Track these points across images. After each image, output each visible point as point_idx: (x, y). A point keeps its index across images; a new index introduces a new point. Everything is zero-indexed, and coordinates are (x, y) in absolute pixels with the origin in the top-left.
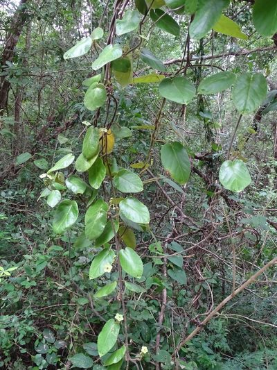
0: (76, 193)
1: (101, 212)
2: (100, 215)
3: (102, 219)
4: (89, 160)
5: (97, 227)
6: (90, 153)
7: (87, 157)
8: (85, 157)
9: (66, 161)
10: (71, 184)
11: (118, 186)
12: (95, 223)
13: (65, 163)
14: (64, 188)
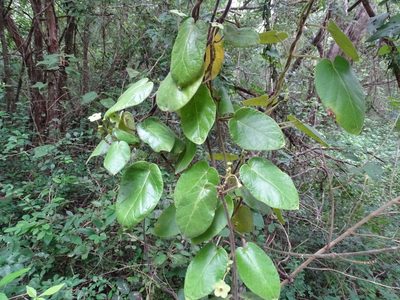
0: (157, 150)
1: (207, 187)
2: (204, 193)
3: (207, 199)
4: (184, 87)
5: (201, 214)
6: (187, 73)
7: (182, 81)
8: (176, 81)
9: (138, 92)
10: (148, 134)
11: (236, 138)
12: (196, 207)
13: (137, 94)
14: (135, 140)
